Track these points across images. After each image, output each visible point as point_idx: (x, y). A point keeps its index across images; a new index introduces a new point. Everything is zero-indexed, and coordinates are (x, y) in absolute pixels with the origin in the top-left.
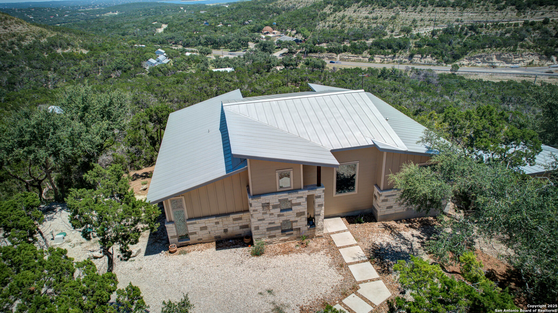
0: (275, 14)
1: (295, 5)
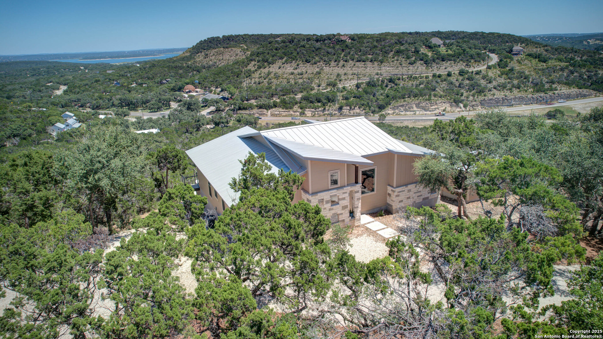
0: (195, 72)
1: (216, 63)
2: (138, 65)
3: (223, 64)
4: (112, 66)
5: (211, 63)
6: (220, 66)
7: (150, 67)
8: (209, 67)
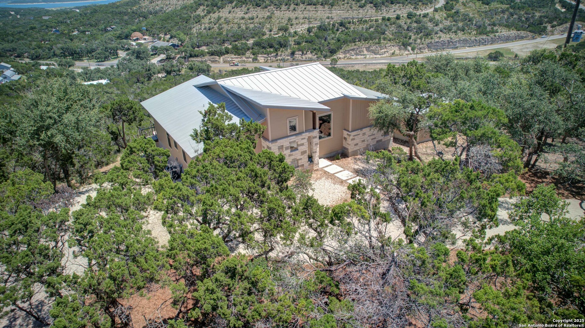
0: (141, 18)
1: (162, 8)
2: (78, 11)
3: (170, 9)
4: (48, 11)
5: (157, 8)
6: (167, 11)
7: (92, 13)
8: (156, 13)
